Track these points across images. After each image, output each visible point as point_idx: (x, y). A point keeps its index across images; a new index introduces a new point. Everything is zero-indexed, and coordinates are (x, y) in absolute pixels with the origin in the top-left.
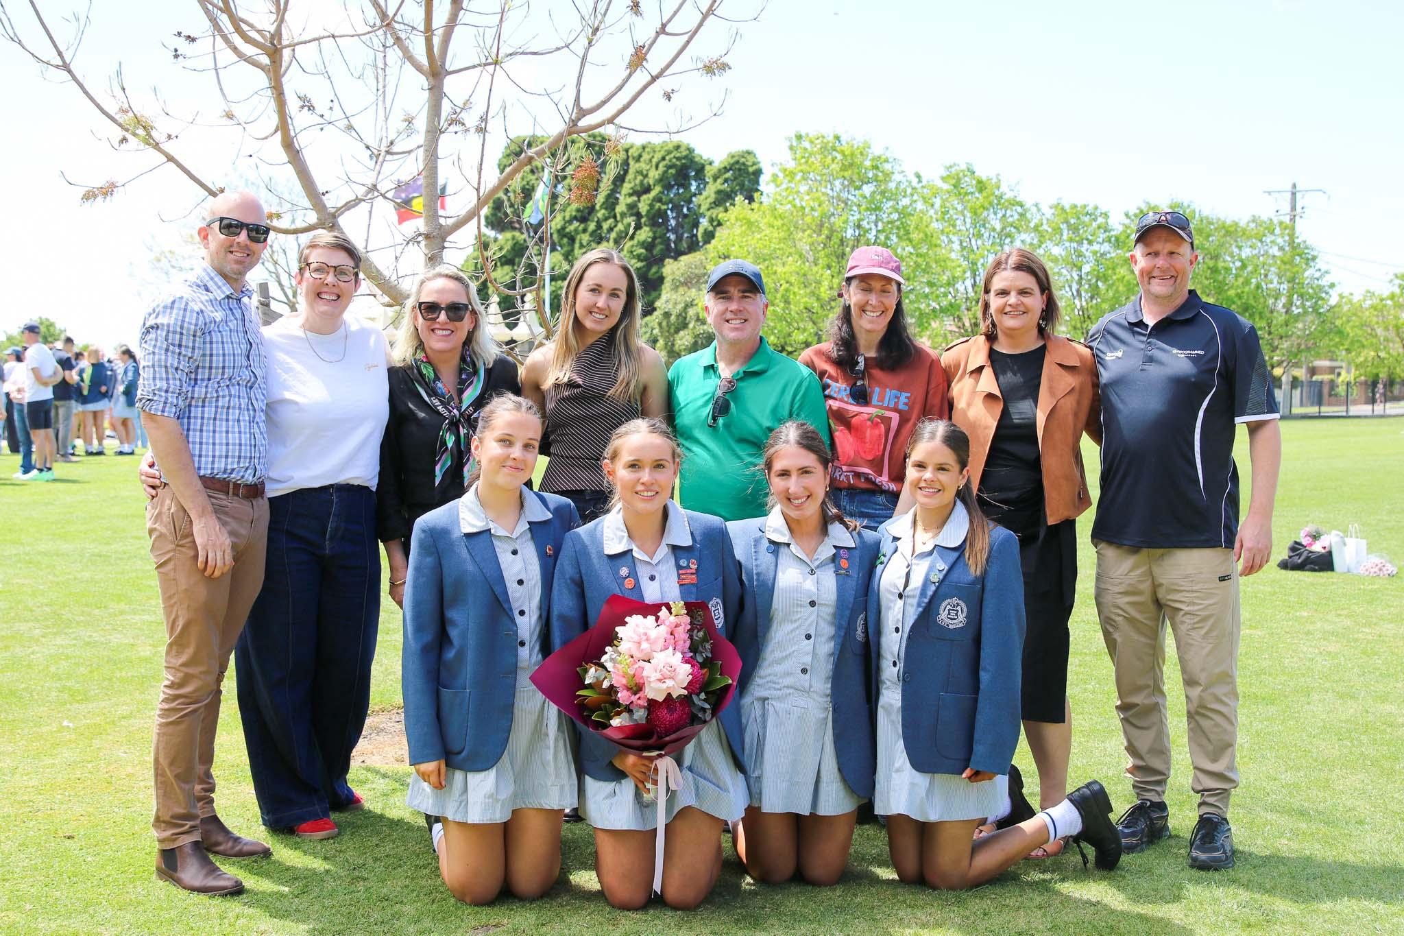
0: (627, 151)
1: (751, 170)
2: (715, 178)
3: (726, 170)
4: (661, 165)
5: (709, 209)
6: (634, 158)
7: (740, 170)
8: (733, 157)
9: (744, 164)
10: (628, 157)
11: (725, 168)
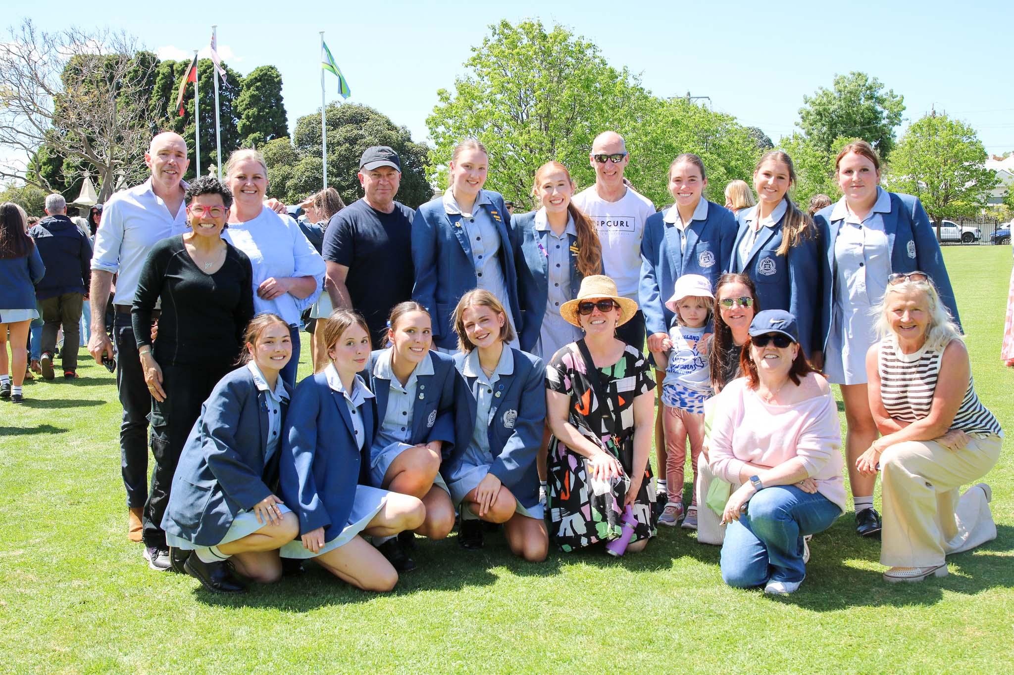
0: (171, 66)
1: (276, 80)
2: (249, 87)
3: (256, 80)
4: (203, 76)
5: (245, 110)
6: (178, 72)
7: (268, 80)
8: (261, 70)
9: (270, 76)
10: (173, 71)
11: (256, 78)
